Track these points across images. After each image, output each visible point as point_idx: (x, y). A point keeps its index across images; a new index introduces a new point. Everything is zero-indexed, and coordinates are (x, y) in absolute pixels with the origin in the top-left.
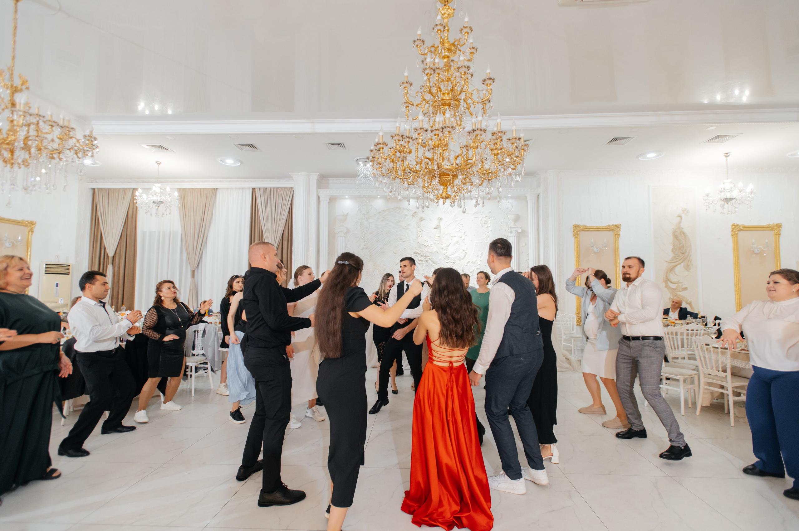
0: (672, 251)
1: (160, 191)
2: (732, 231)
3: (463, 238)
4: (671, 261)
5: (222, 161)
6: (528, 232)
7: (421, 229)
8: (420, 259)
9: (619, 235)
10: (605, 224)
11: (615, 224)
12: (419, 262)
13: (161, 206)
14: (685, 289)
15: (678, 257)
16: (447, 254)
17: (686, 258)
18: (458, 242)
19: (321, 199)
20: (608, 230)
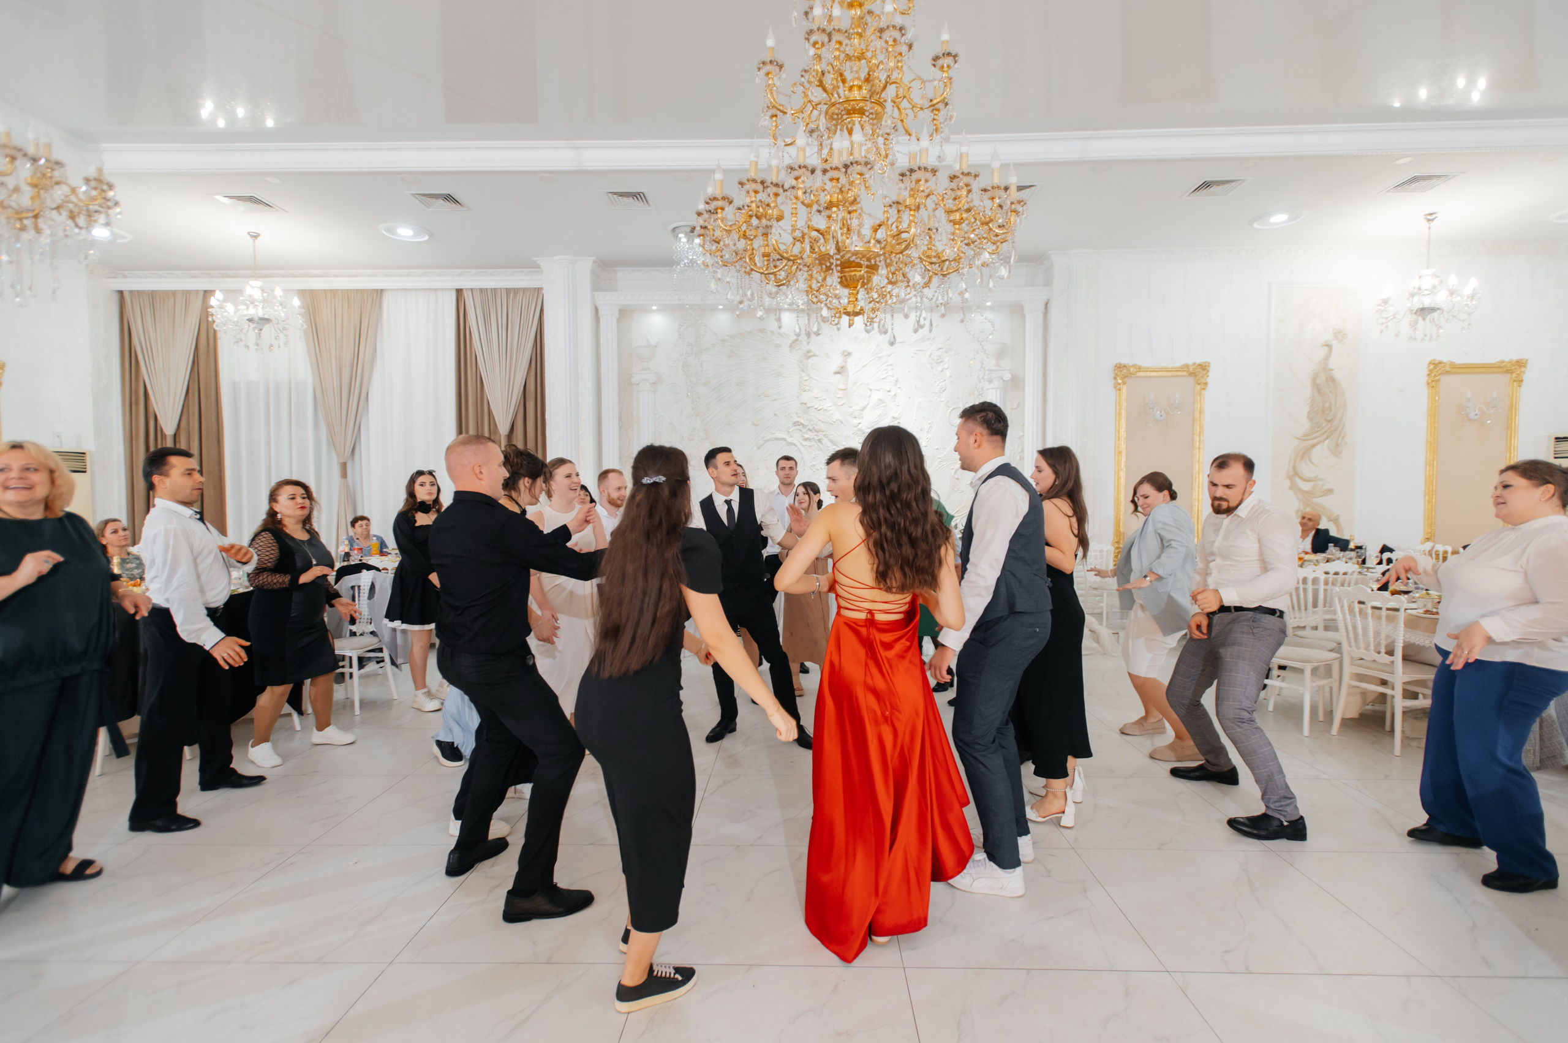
0: (1308, 417)
1: (263, 296)
2: (1429, 375)
3: (892, 393)
4: (1304, 436)
5: (388, 230)
6: (1024, 381)
7: (808, 375)
8: (806, 436)
9: (1206, 384)
10: (1178, 363)
11: (1198, 362)
12: (805, 443)
13: (267, 327)
14: (1330, 491)
15: (1319, 427)
16: (860, 426)
17: (1335, 430)
18: (882, 401)
19: (600, 314)
20: (1185, 373)
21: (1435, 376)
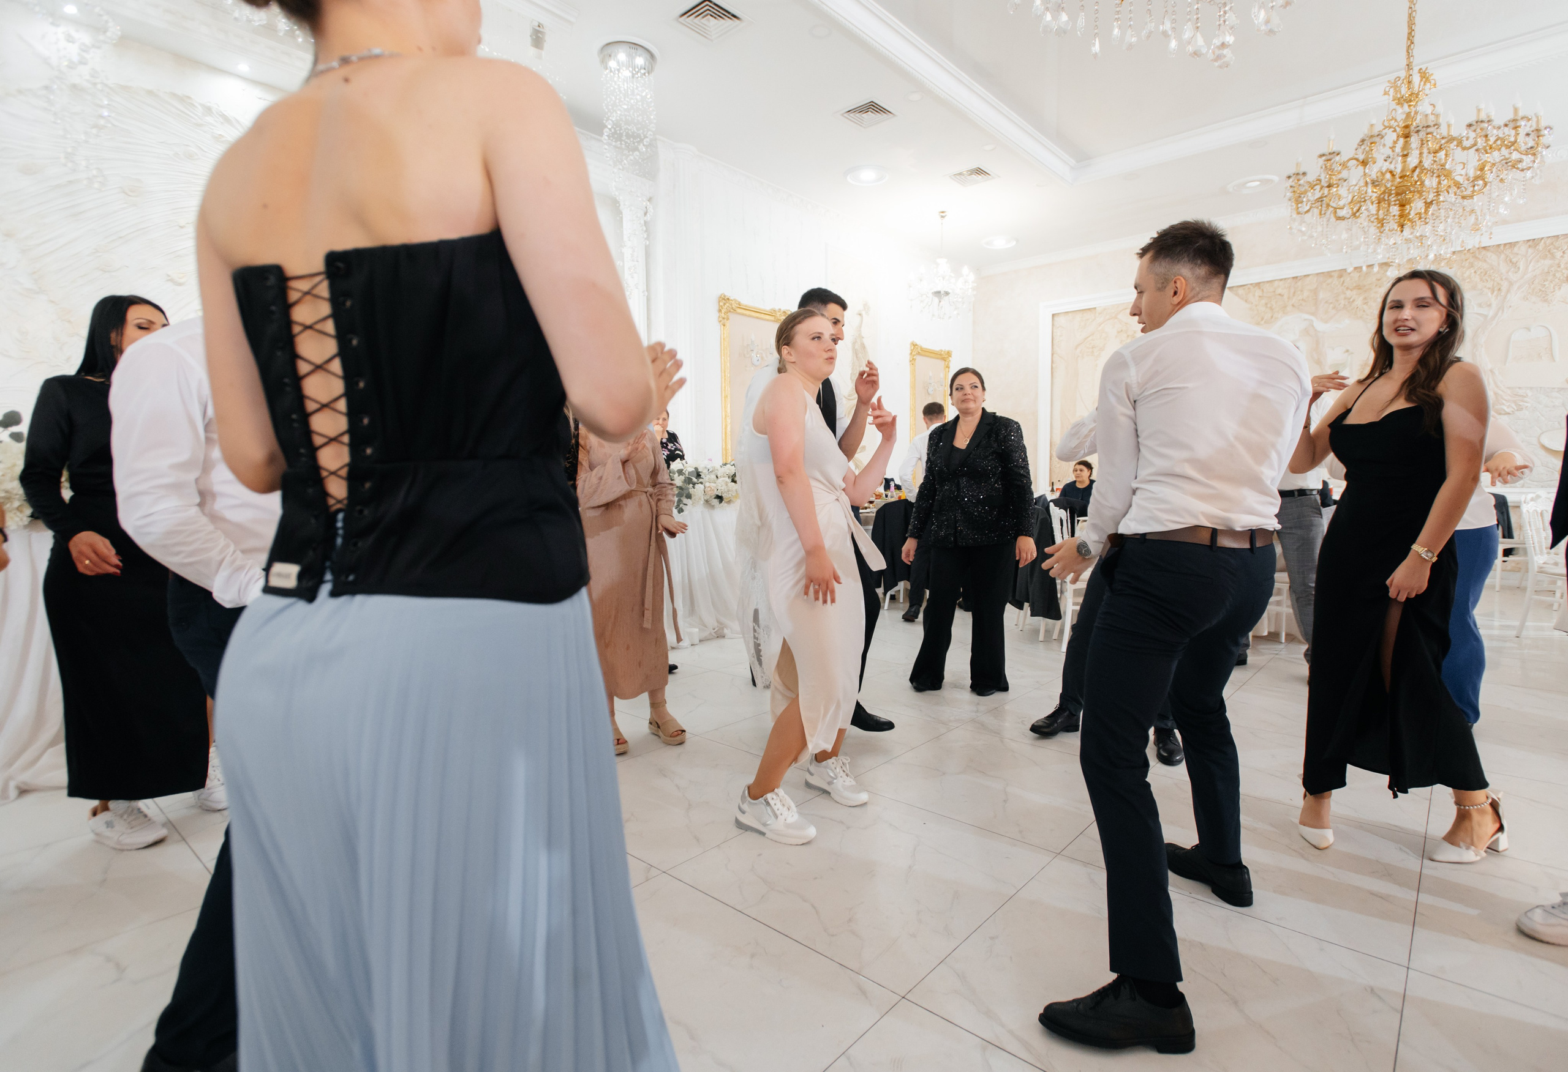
20: (772, 318)
21: (914, 355)
